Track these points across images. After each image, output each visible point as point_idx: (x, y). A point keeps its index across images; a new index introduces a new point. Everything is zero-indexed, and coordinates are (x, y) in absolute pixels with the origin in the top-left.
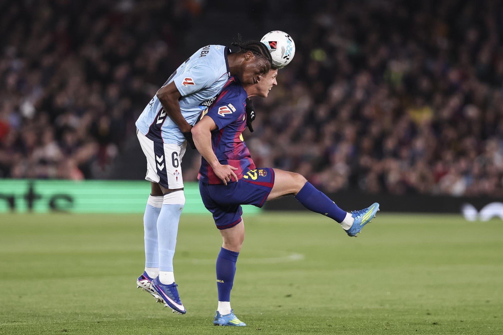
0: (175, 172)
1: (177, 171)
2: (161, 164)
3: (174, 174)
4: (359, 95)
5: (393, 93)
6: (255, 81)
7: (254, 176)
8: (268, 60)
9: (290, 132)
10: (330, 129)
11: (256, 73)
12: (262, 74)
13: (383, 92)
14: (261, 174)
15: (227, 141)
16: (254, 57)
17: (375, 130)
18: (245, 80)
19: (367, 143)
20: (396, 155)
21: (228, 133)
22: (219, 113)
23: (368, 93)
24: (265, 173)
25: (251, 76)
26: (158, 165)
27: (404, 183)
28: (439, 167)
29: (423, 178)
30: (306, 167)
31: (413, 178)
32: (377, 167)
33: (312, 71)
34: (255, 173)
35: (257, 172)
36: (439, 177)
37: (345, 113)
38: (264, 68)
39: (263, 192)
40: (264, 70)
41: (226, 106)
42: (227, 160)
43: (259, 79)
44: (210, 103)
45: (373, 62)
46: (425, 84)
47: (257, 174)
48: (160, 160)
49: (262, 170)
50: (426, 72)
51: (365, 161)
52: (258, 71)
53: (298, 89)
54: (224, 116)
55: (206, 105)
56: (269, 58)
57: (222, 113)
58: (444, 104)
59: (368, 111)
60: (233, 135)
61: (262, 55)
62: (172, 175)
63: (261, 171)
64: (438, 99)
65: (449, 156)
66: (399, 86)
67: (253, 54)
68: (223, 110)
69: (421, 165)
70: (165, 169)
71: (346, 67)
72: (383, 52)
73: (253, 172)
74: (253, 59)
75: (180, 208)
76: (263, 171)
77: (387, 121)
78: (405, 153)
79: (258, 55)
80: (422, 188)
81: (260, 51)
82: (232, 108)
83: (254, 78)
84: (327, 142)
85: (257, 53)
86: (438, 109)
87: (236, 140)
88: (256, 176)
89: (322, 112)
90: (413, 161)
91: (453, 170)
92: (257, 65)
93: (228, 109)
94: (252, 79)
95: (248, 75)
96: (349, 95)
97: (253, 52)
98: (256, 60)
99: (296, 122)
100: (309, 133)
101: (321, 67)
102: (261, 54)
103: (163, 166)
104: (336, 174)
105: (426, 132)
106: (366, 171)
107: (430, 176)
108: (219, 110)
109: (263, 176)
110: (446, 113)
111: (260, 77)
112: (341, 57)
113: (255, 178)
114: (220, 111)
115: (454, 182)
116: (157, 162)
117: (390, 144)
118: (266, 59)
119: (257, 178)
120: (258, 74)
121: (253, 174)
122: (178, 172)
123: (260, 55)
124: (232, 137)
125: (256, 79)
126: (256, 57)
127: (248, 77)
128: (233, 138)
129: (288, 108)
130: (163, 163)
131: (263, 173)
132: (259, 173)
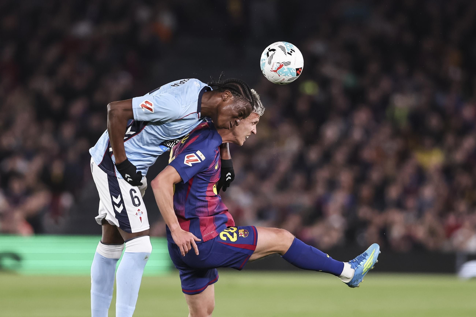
0: (137, 212)
1: (139, 210)
2: (119, 206)
3: (137, 214)
4: (357, 135)
5: (397, 133)
6: (232, 125)
7: (233, 237)
8: (248, 102)
9: (275, 178)
10: (323, 174)
11: (234, 117)
12: (241, 118)
13: (385, 131)
14: (241, 234)
15: (198, 194)
16: (233, 97)
17: (375, 176)
18: (220, 123)
19: (366, 192)
20: (400, 205)
21: (198, 185)
22: (185, 163)
23: (368, 133)
24: (246, 233)
25: (227, 120)
26: (116, 207)
27: (409, 238)
28: (451, 220)
29: (432, 232)
30: (294, 221)
31: (420, 232)
32: (378, 219)
33: (302, 106)
34: (234, 233)
35: (237, 232)
36: (451, 231)
37: (340, 156)
38: (244, 110)
39: (243, 256)
40: (244, 113)
41: (193, 154)
42: (198, 218)
43: (237, 124)
44: (174, 145)
45: (374, 96)
46: (434, 122)
47: (236, 234)
48: (117, 201)
49: (243, 230)
50: (435, 108)
51: (364, 212)
52: (237, 114)
53: (286, 128)
54: (191, 165)
55: (169, 146)
56: (250, 100)
57: (189, 163)
58: (457, 146)
59: (368, 154)
60: (205, 187)
61: (243, 96)
62: (134, 215)
63: (241, 232)
64: (450, 139)
65: (462, 206)
66: (404, 124)
67: (231, 94)
68: (191, 158)
69: (430, 218)
70: (124, 210)
71: (341, 102)
72: (386, 84)
73: (232, 231)
74: (231, 100)
75: (145, 257)
76: (245, 231)
77: (390, 166)
78: (411, 203)
79: (237, 95)
80: (431, 244)
81: (240, 91)
82: (200, 156)
83: (231, 122)
84: (320, 190)
85: (237, 93)
86: (449, 151)
87: (208, 194)
88: (235, 237)
89: (313, 155)
90: (420, 213)
91: (467, 223)
92: (235, 107)
93: (196, 158)
94: (228, 123)
95: (224, 118)
96: (345, 135)
97: (232, 91)
98: (234, 102)
99: (284, 166)
100: (298, 180)
101: (312, 102)
102: (241, 94)
103: (121, 208)
104: (330, 228)
105: (436, 178)
106: (364, 224)
107: (441, 230)
108: (186, 159)
109: (244, 237)
110: (459, 156)
111: (238, 121)
112: (336, 91)
113: (234, 239)
114: (186, 161)
115: (468, 237)
116: (114, 203)
117: (393, 192)
118: (246, 101)
119: (236, 240)
120: (237, 117)
121: (232, 234)
122: (141, 211)
123: (239, 96)
124: (203, 189)
125: (234, 124)
126: (235, 97)
127: (224, 121)
128: (205, 190)
129: (274, 150)
130: (122, 204)
131: (244, 233)
132: (239, 233)
